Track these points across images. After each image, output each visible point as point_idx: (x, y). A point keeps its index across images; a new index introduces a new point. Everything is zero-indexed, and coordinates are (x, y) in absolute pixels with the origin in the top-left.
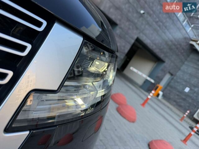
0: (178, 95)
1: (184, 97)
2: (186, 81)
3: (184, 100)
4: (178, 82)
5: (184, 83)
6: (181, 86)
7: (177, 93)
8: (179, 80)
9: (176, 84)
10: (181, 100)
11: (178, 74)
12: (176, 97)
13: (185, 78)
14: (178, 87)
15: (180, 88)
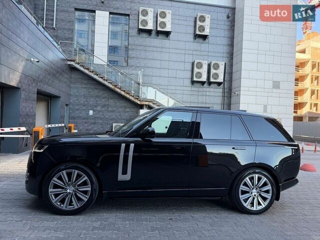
0: (86, 123)
1: (93, 121)
2: (84, 105)
3: (95, 123)
4: (78, 110)
5: (84, 108)
6: (83, 112)
7: (84, 121)
8: (77, 107)
9: (77, 112)
10: (92, 126)
11: (71, 101)
12: (86, 125)
13: (82, 102)
14: (81, 115)
15: (83, 114)
